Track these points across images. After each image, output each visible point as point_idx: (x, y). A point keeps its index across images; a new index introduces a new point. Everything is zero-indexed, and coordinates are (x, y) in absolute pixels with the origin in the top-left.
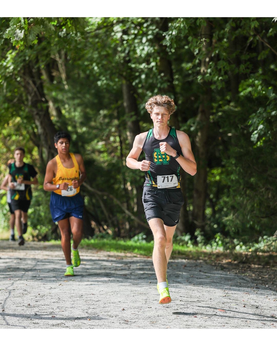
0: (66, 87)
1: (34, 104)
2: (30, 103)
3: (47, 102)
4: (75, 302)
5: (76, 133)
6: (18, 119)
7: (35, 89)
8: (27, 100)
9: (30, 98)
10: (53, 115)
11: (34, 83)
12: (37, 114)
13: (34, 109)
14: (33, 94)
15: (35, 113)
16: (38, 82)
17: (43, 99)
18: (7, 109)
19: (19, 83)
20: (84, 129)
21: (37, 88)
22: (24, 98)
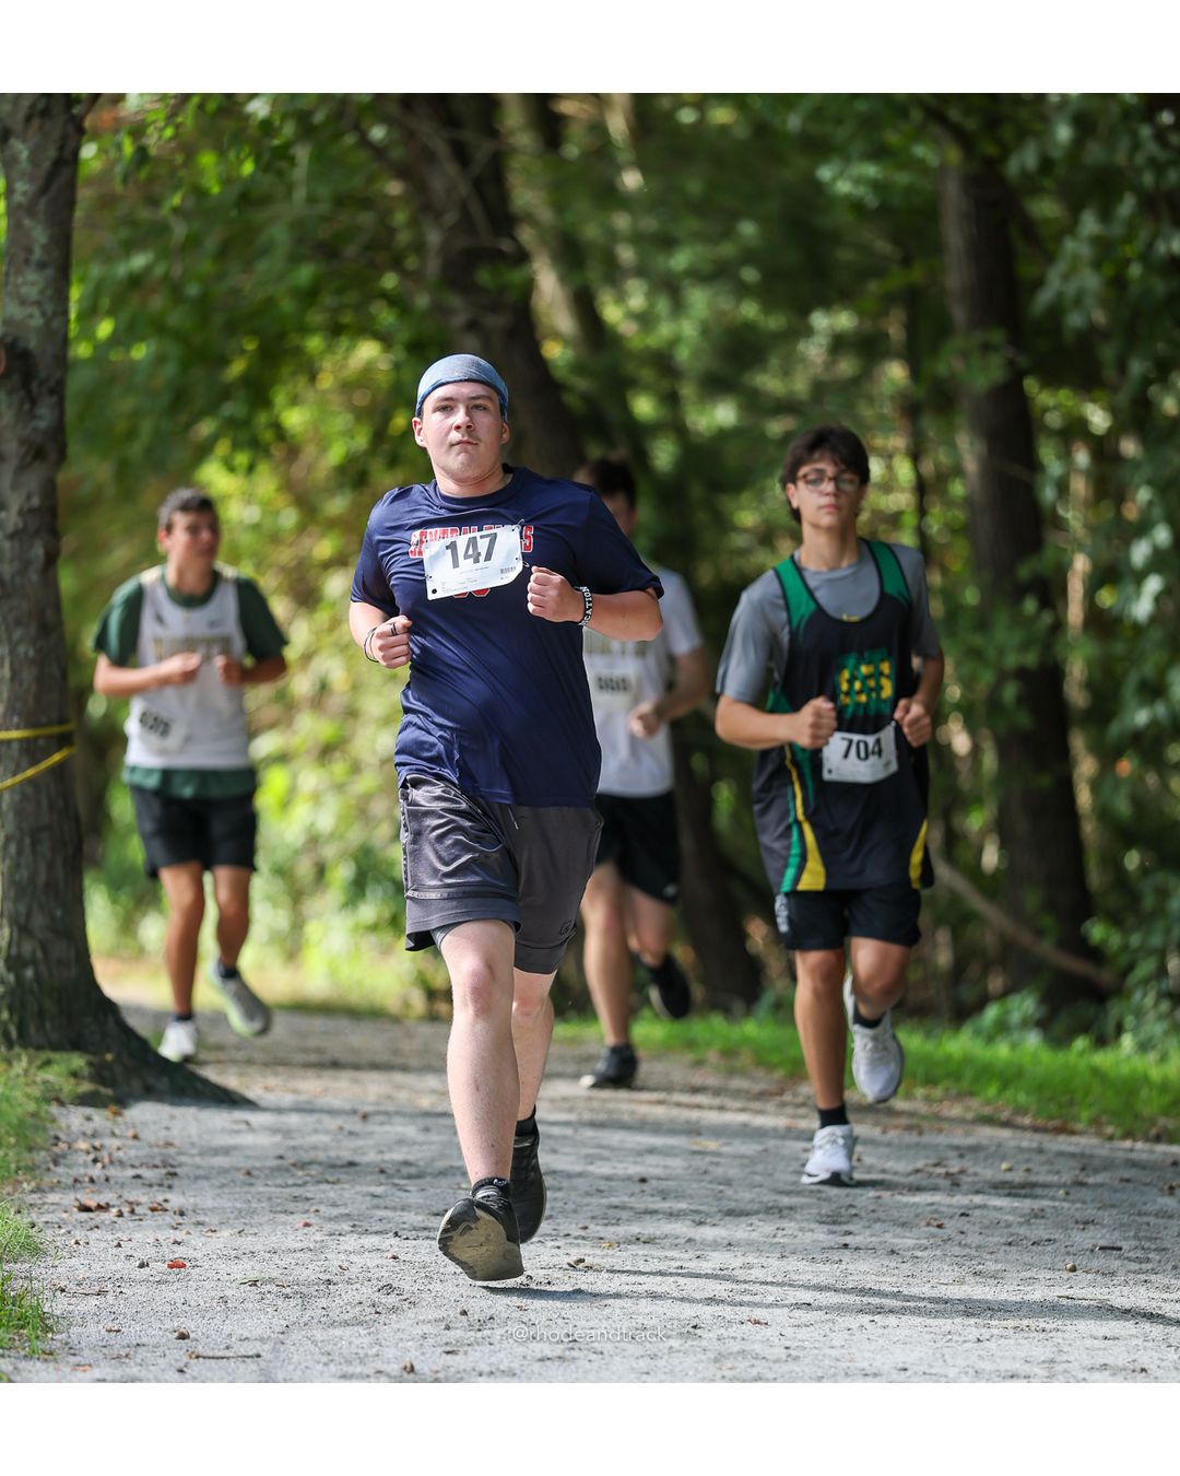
0: (632, 180)
1: (459, 271)
2: (433, 266)
3: (522, 257)
4: (661, 1363)
5: (679, 430)
6: (367, 351)
7: (464, 189)
8: (419, 247)
9: (434, 238)
10: (556, 335)
11: (461, 154)
12: (473, 326)
13: (454, 300)
14: (451, 218)
15: (459, 320)
16: (482, 151)
17: (506, 245)
18: (309, 296)
19: (378, 151)
20: (725, 413)
21: (478, 184)
22: (404, 238)
